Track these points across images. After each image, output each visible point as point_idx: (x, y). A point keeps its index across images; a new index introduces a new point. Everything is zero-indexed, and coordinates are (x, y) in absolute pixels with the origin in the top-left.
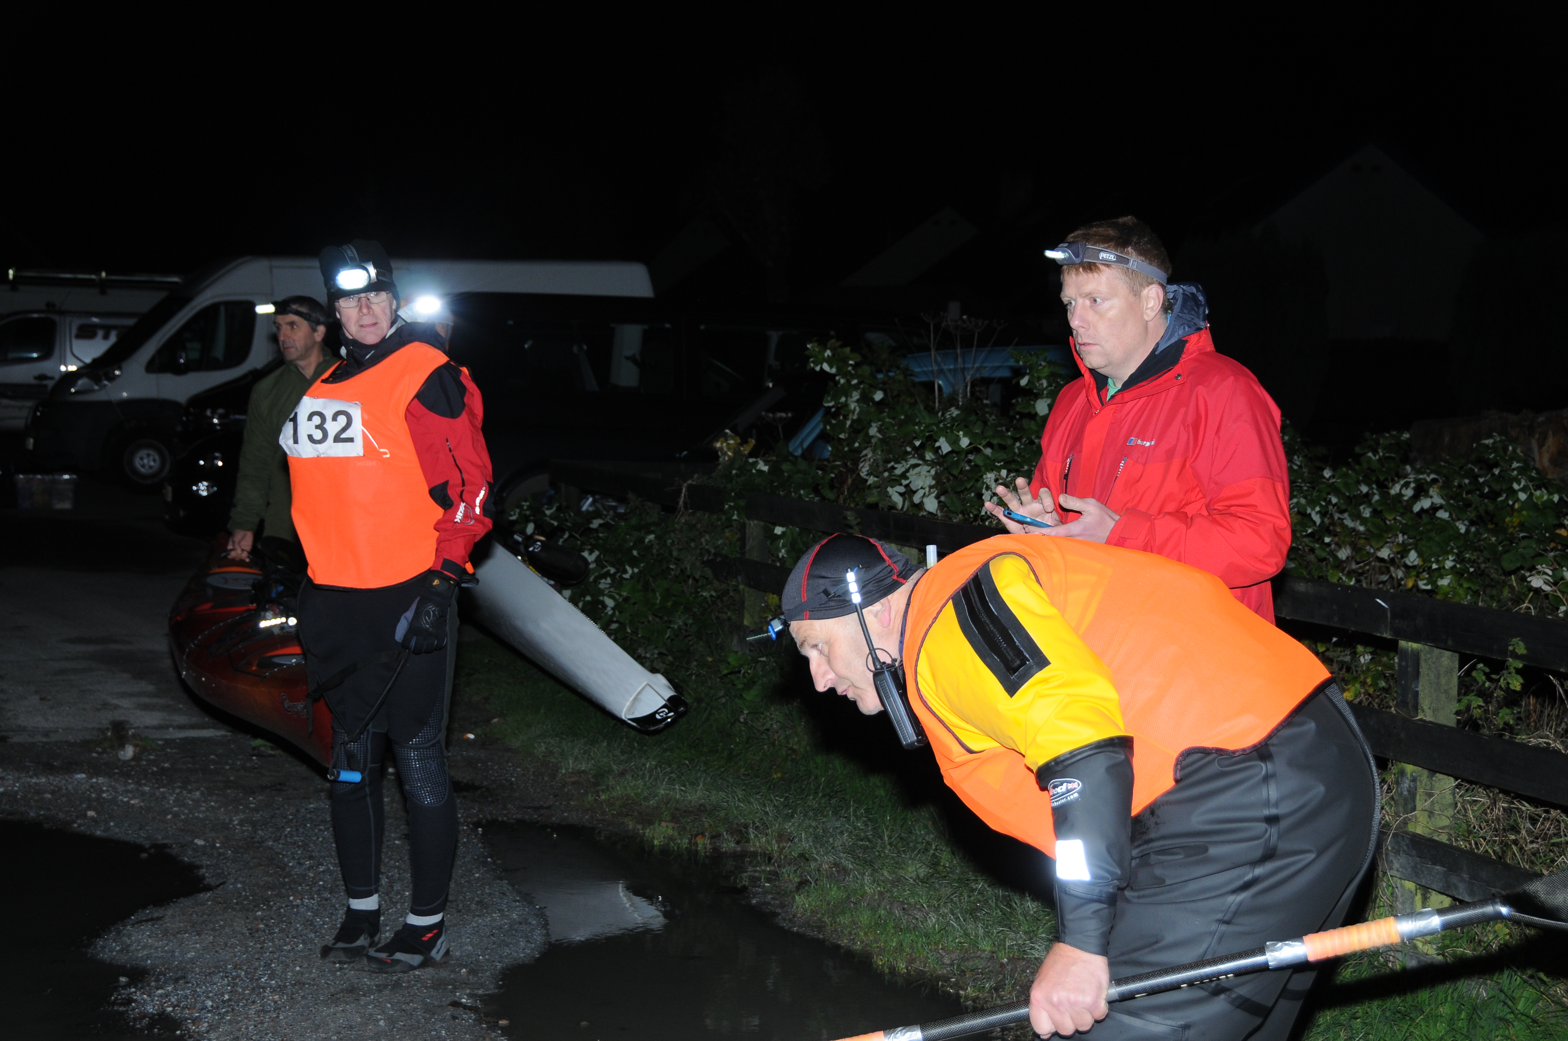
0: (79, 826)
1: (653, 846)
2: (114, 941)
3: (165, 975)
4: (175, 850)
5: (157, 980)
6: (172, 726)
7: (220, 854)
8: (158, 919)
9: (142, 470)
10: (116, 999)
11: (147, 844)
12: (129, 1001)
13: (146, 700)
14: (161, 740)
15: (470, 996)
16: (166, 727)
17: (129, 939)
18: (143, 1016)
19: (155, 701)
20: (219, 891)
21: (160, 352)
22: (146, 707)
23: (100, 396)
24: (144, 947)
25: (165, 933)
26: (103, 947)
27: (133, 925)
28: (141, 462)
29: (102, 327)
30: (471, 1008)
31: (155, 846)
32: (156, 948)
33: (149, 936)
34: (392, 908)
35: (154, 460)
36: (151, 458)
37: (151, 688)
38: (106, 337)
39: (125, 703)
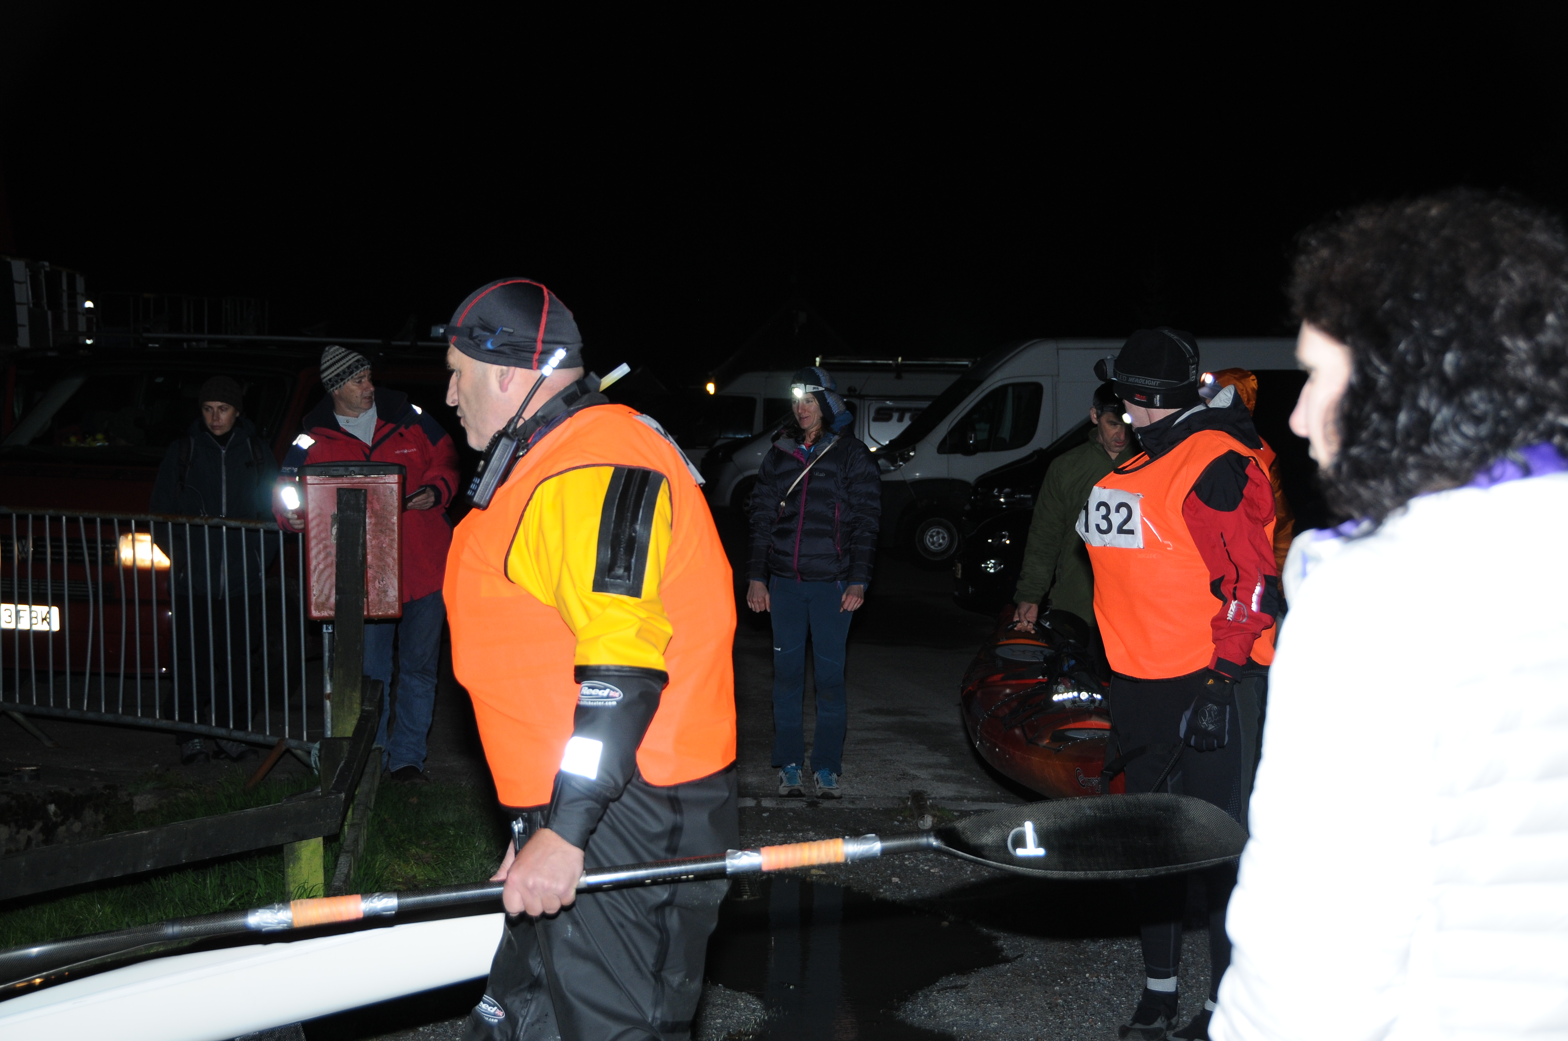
0: (886, 891)
2: (922, 1005)
6: (966, 798)
8: (962, 987)
9: (932, 547)
13: (942, 772)
14: (956, 811)
16: (962, 799)
17: (935, 1005)
19: (949, 772)
20: (1017, 964)
21: (951, 433)
22: (942, 779)
23: (895, 476)
24: (951, 1014)
25: (969, 1001)
26: (912, 1011)
27: (938, 992)
28: (931, 540)
29: (897, 410)
32: (961, 1016)
33: (955, 1003)
34: (1187, 992)
35: (943, 538)
36: (941, 536)
37: (946, 760)
38: (900, 420)
39: (923, 774)
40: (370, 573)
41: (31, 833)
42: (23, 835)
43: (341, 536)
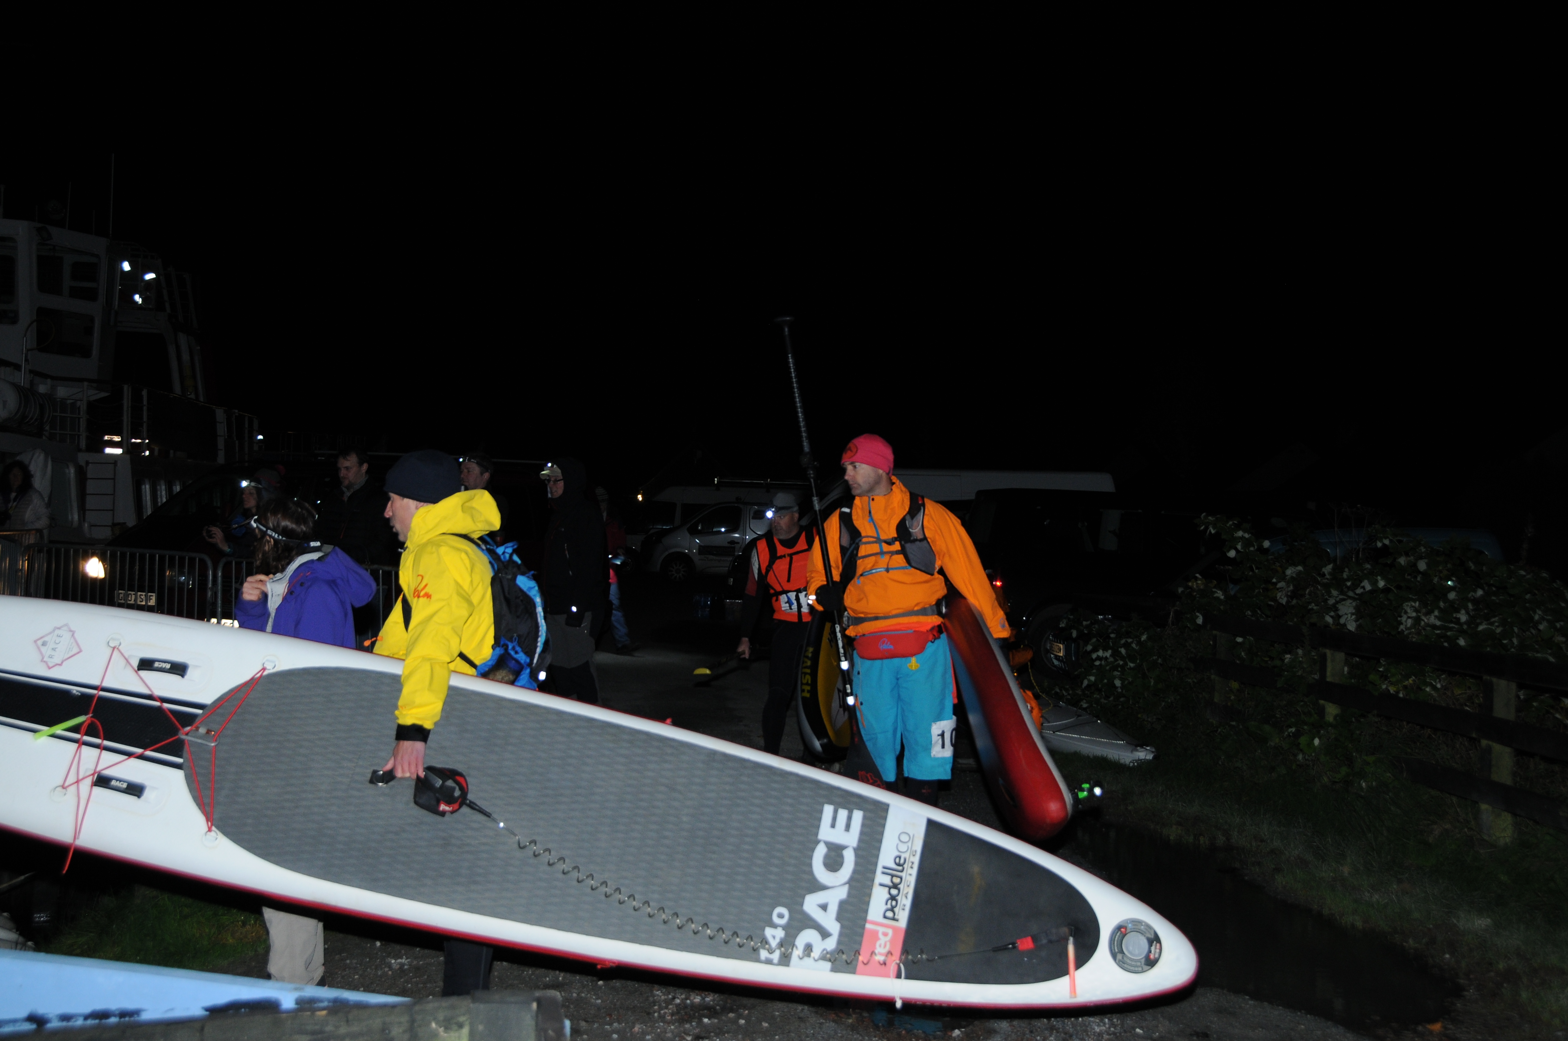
1: (1169, 840)
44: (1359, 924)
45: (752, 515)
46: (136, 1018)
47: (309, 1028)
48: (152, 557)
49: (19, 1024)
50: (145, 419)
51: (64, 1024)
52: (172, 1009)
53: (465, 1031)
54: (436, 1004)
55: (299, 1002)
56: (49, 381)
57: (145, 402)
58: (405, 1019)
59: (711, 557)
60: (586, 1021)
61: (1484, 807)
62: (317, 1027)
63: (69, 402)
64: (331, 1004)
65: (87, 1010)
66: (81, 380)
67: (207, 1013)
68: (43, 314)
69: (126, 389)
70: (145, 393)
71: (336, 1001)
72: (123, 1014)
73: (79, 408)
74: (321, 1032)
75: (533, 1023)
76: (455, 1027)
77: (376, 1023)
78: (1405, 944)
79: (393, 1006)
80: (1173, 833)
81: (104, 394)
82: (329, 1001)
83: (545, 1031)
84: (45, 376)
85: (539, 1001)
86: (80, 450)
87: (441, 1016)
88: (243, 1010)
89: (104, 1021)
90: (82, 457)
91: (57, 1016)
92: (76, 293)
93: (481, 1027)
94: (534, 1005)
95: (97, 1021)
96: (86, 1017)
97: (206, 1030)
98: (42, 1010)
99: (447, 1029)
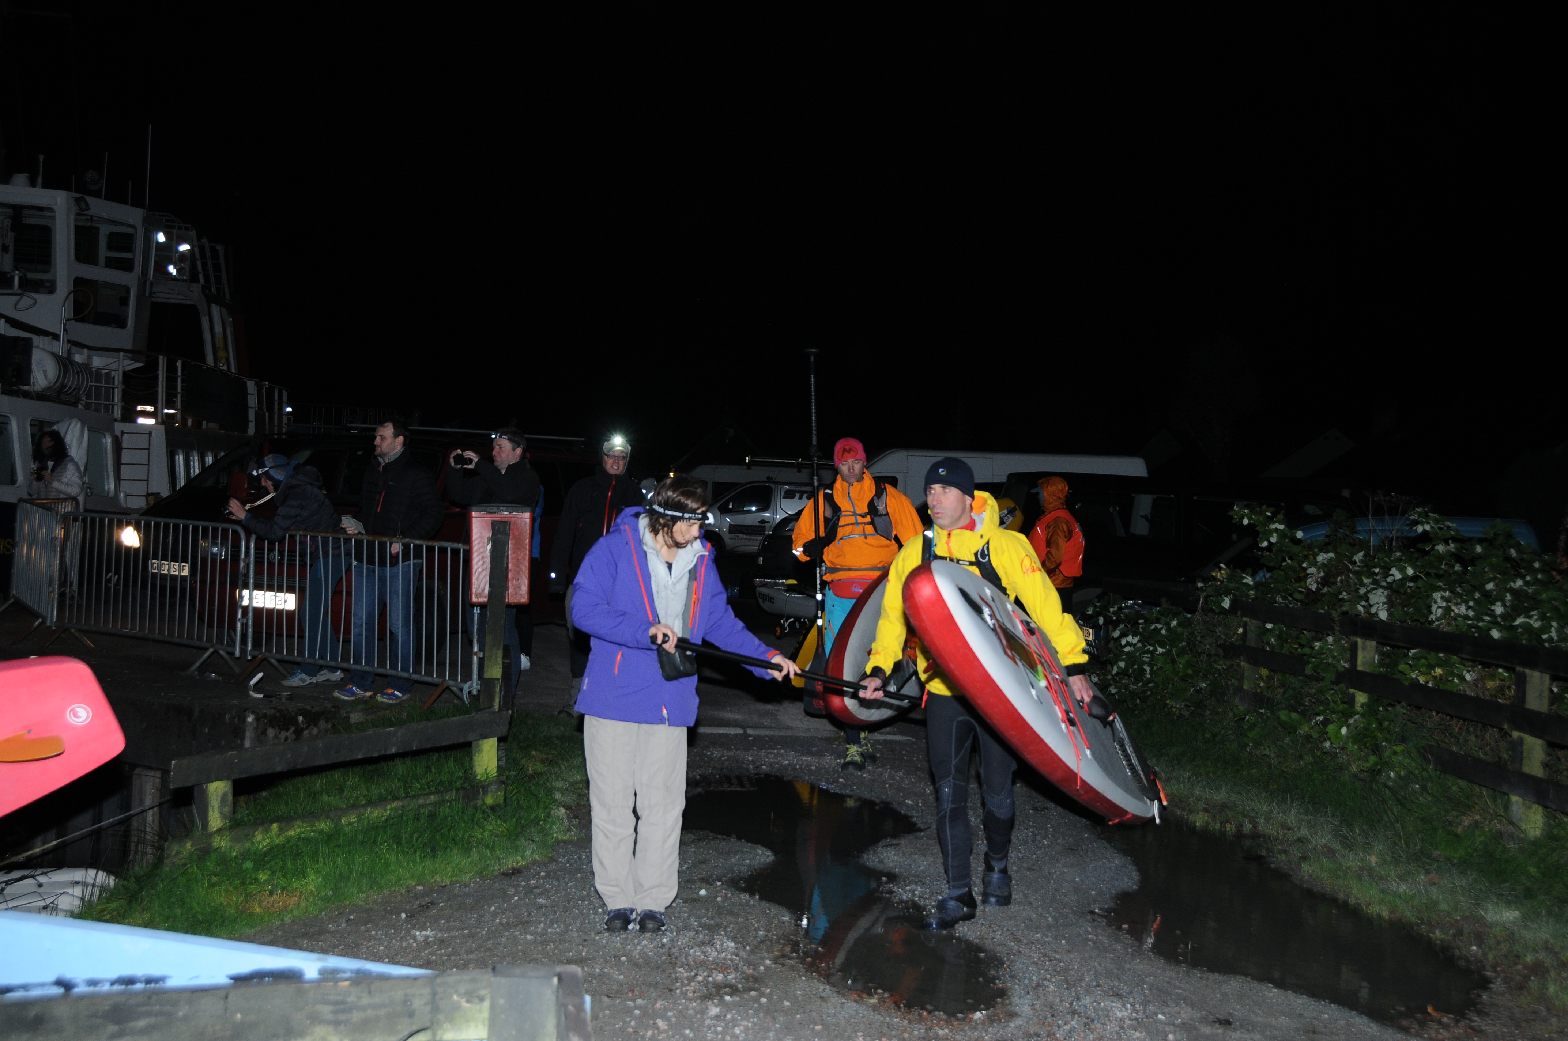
0: (835, 787)
1: (1195, 826)
2: (873, 856)
3: (908, 878)
4: (895, 806)
5: (905, 881)
7: (922, 811)
10: (883, 889)
11: (878, 801)
12: (891, 892)
15: (1100, 909)
17: (882, 855)
18: (902, 901)
20: (928, 832)
24: (893, 861)
25: (904, 853)
26: (868, 859)
27: (882, 848)
29: (799, 492)
30: (1102, 916)
31: (883, 802)
32: (900, 862)
33: (895, 855)
40: (510, 575)
41: (288, 734)
42: (283, 734)
43: (493, 551)
44: (1386, 914)
45: (783, 494)
46: (161, 985)
47: (332, 998)
48: (186, 528)
49: (46, 988)
50: (179, 390)
51: (91, 989)
52: (197, 977)
53: (486, 1004)
54: (458, 977)
55: (323, 972)
56: (86, 350)
57: (179, 373)
58: (427, 991)
59: (741, 536)
60: (608, 996)
61: (1514, 799)
62: (339, 998)
63: (104, 372)
64: (354, 975)
65: (114, 976)
66: (117, 350)
67: (232, 981)
68: (79, 283)
69: (162, 361)
70: (179, 364)
71: (358, 972)
72: (148, 981)
73: (114, 378)
74: (344, 1002)
75: (554, 998)
76: (476, 1000)
77: (398, 994)
78: (1431, 935)
79: (415, 978)
80: (1199, 819)
81: (138, 365)
82: (352, 971)
83: (565, 1006)
84: (82, 346)
85: (560, 977)
86: (116, 420)
87: (462, 989)
88: (267, 979)
89: (130, 987)
90: (119, 427)
91: (84, 981)
92: (111, 263)
93: (502, 1001)
94: (555, 980)
95: (123, 987)
96: (113, 983)
97: (231, 997)
98: (69, 974)
99: (468, 1001)
